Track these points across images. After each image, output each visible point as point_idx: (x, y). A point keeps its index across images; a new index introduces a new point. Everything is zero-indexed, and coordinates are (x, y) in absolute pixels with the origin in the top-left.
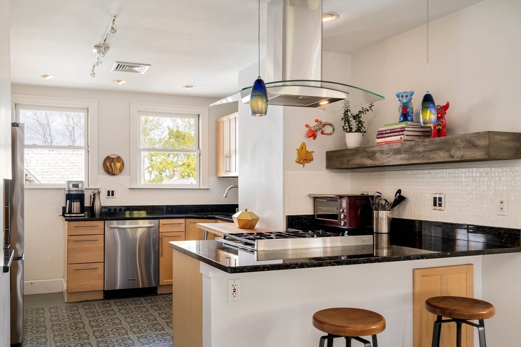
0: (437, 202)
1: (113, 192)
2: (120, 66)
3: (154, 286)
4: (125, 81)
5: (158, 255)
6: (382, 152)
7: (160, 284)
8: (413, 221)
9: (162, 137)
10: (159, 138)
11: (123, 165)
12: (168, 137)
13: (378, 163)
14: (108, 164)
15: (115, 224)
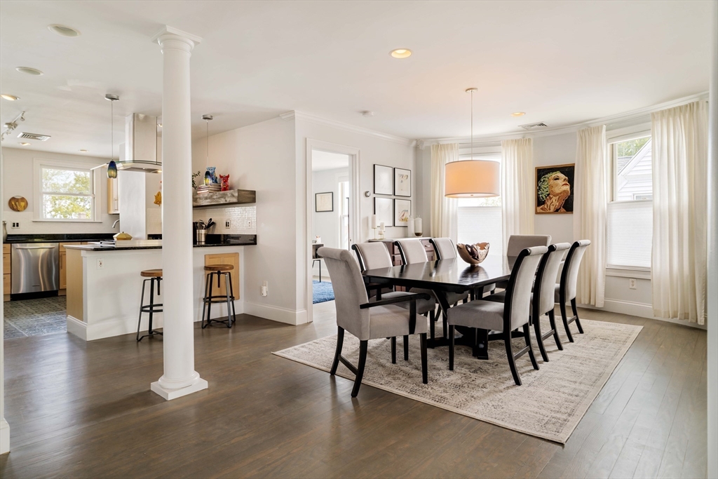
0: (227, 224)
1: (18, 224)
2: (25, 135)
3: (55, 289)
4: (28, 144)
5: (58, 268)
6: (200, 198)
7: (61, 288)
8: (220, 235)
9: (67, 182)
10: (63, 182)
11: (27, 204)
12: (74, 182)
13: (198, 204)
14: (13, 203)
15: (18, 245)
